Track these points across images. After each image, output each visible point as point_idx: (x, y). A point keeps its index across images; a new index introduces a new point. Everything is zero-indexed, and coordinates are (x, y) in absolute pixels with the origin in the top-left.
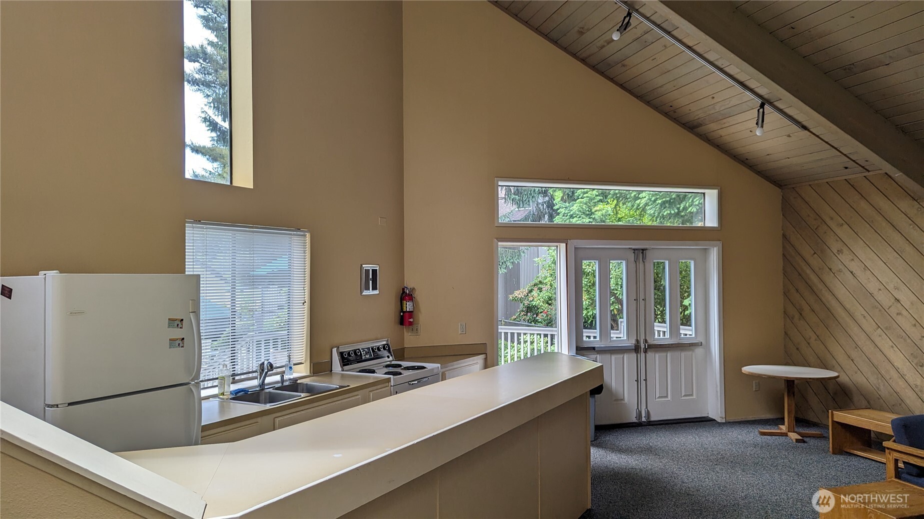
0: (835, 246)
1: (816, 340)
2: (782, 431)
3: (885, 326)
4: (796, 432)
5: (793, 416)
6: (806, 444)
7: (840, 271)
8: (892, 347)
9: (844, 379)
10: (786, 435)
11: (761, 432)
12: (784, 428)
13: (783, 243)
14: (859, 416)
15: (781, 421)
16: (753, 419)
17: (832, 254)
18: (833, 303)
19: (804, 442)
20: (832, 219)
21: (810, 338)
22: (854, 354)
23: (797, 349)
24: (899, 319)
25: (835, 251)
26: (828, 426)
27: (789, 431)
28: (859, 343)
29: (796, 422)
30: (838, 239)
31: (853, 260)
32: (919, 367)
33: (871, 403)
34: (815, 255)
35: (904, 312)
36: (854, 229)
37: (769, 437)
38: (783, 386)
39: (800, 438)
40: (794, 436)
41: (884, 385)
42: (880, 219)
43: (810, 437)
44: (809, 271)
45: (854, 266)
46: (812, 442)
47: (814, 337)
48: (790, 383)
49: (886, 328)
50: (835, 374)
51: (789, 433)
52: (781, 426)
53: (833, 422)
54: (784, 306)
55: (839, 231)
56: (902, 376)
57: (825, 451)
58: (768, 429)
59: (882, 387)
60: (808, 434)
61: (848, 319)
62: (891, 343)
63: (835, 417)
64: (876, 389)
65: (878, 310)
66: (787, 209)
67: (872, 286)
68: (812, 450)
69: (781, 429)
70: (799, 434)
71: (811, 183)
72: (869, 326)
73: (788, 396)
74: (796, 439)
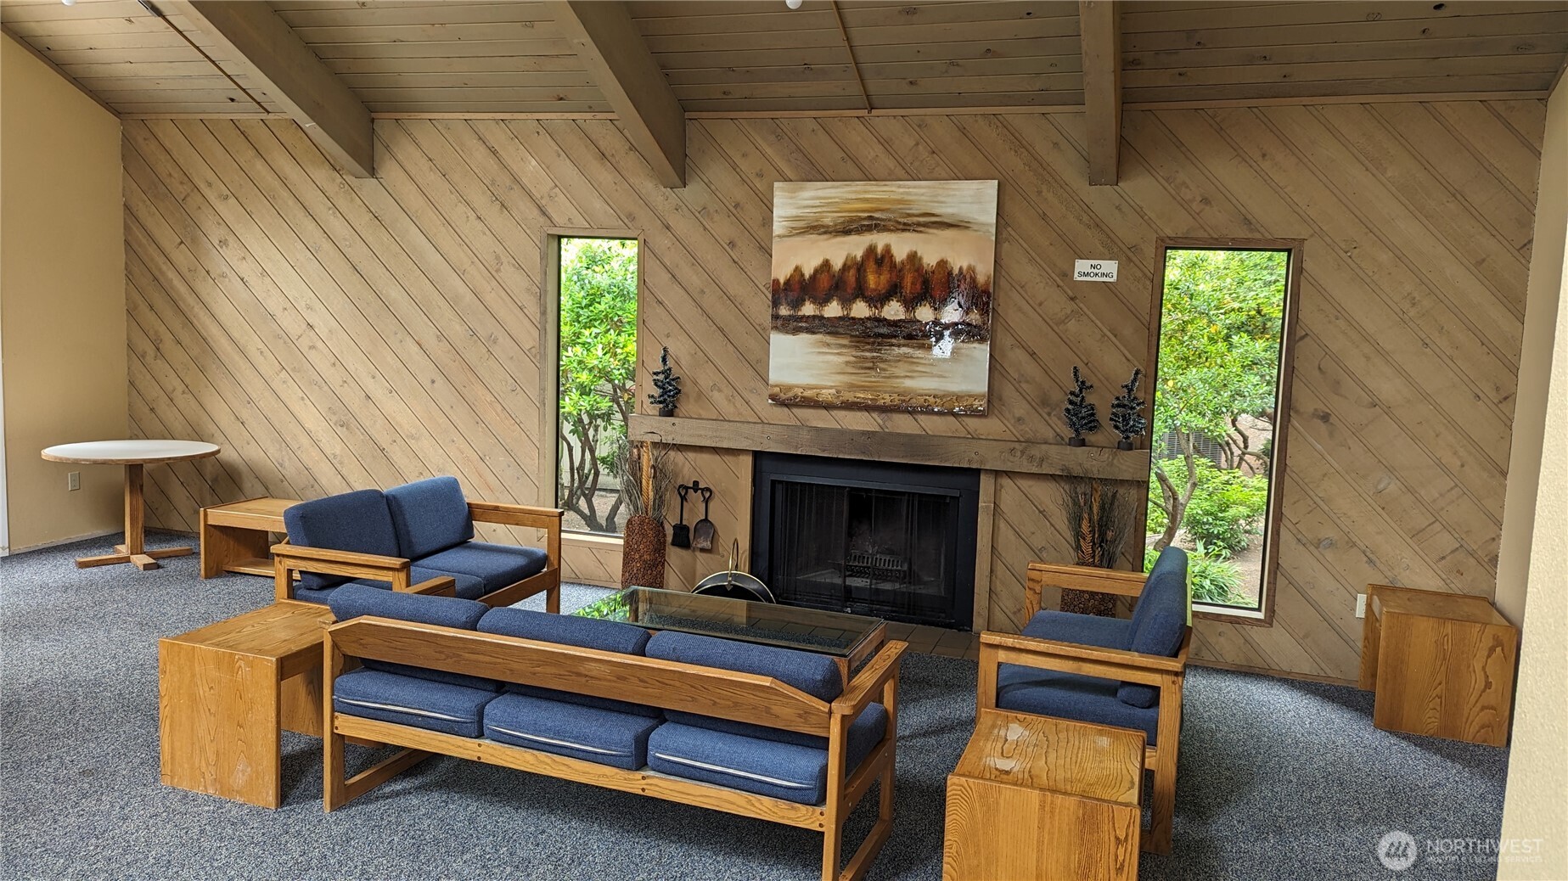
0: (215, 233)
1: (184, 392)
2: (121, 555)
3: (293, 366)
4: (145, 553)
5: (140, 525)
6: (161, 570)
7: (223, 276)
8: (303, 399)
9: (228, 454)
10: (127, 560)
11: (80, 563)
12: (123, 550)
13: (125, 219)
14: (249, 510)
15: (119, 537)
16: (69, 541)
17: (211, 246)
18: (213, 331)
19: (159, 567)
20: (210, 185)
21: (174, 390)
22: (245, 414)
23: (152, 410)
24: (312, 355)
25: (216, 243)
26: (199, 533)
27: (132, 554)
28: (254, 396)
29: (145, 536)
30: (221, 221)
31: (244, 258)
32: (340, 428)
33: (269, 489)
34: (183, 245)
35: (320, 344)
36: (245, 207)
37: (95, 570)
38: (121, 475)
39: (151, 561)
40: (141, 560)
41: (290, 459)
42: (285, 194)
43: (170, 557)
44: (171, 274)
45: (245, 269)
46: (172, 565)
47: (180, 387)
48: (134, 469)
49: (294, 369)
50: (214, 448)
51: (132, 556)
52: (119, 547)
53: (206, 525)
54: (128, 335)
55: (221, 207)
56: (316, 443)
57: (193, 577)
58: (95, 555)
59: (287, 464)
60: (167, 552)
61: (237, 357)
62: (301, 394)
63: (209, 518)
64: (278, 465)
65: (282, 341)
66: (132, 156)
67: (274, 304)
68: (170, 579)
69: (119, 552)
70: (150, 555)
71: (174, 117)
72: (267, 366)
73: (131, 492)
74: (144, 565)
